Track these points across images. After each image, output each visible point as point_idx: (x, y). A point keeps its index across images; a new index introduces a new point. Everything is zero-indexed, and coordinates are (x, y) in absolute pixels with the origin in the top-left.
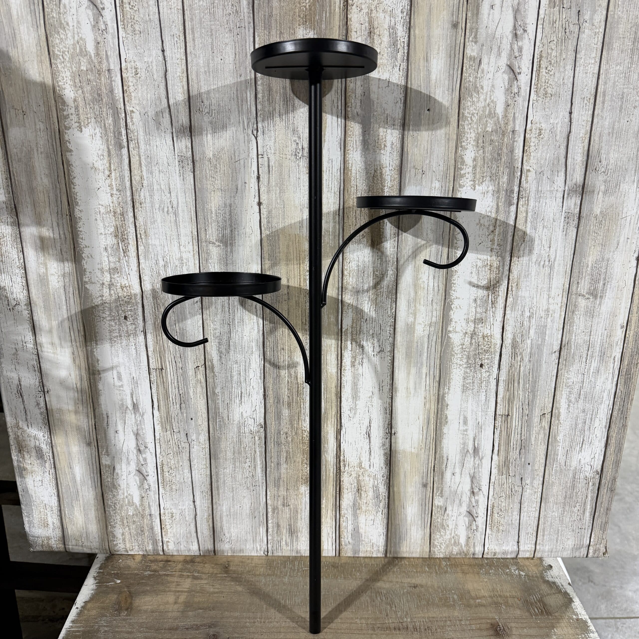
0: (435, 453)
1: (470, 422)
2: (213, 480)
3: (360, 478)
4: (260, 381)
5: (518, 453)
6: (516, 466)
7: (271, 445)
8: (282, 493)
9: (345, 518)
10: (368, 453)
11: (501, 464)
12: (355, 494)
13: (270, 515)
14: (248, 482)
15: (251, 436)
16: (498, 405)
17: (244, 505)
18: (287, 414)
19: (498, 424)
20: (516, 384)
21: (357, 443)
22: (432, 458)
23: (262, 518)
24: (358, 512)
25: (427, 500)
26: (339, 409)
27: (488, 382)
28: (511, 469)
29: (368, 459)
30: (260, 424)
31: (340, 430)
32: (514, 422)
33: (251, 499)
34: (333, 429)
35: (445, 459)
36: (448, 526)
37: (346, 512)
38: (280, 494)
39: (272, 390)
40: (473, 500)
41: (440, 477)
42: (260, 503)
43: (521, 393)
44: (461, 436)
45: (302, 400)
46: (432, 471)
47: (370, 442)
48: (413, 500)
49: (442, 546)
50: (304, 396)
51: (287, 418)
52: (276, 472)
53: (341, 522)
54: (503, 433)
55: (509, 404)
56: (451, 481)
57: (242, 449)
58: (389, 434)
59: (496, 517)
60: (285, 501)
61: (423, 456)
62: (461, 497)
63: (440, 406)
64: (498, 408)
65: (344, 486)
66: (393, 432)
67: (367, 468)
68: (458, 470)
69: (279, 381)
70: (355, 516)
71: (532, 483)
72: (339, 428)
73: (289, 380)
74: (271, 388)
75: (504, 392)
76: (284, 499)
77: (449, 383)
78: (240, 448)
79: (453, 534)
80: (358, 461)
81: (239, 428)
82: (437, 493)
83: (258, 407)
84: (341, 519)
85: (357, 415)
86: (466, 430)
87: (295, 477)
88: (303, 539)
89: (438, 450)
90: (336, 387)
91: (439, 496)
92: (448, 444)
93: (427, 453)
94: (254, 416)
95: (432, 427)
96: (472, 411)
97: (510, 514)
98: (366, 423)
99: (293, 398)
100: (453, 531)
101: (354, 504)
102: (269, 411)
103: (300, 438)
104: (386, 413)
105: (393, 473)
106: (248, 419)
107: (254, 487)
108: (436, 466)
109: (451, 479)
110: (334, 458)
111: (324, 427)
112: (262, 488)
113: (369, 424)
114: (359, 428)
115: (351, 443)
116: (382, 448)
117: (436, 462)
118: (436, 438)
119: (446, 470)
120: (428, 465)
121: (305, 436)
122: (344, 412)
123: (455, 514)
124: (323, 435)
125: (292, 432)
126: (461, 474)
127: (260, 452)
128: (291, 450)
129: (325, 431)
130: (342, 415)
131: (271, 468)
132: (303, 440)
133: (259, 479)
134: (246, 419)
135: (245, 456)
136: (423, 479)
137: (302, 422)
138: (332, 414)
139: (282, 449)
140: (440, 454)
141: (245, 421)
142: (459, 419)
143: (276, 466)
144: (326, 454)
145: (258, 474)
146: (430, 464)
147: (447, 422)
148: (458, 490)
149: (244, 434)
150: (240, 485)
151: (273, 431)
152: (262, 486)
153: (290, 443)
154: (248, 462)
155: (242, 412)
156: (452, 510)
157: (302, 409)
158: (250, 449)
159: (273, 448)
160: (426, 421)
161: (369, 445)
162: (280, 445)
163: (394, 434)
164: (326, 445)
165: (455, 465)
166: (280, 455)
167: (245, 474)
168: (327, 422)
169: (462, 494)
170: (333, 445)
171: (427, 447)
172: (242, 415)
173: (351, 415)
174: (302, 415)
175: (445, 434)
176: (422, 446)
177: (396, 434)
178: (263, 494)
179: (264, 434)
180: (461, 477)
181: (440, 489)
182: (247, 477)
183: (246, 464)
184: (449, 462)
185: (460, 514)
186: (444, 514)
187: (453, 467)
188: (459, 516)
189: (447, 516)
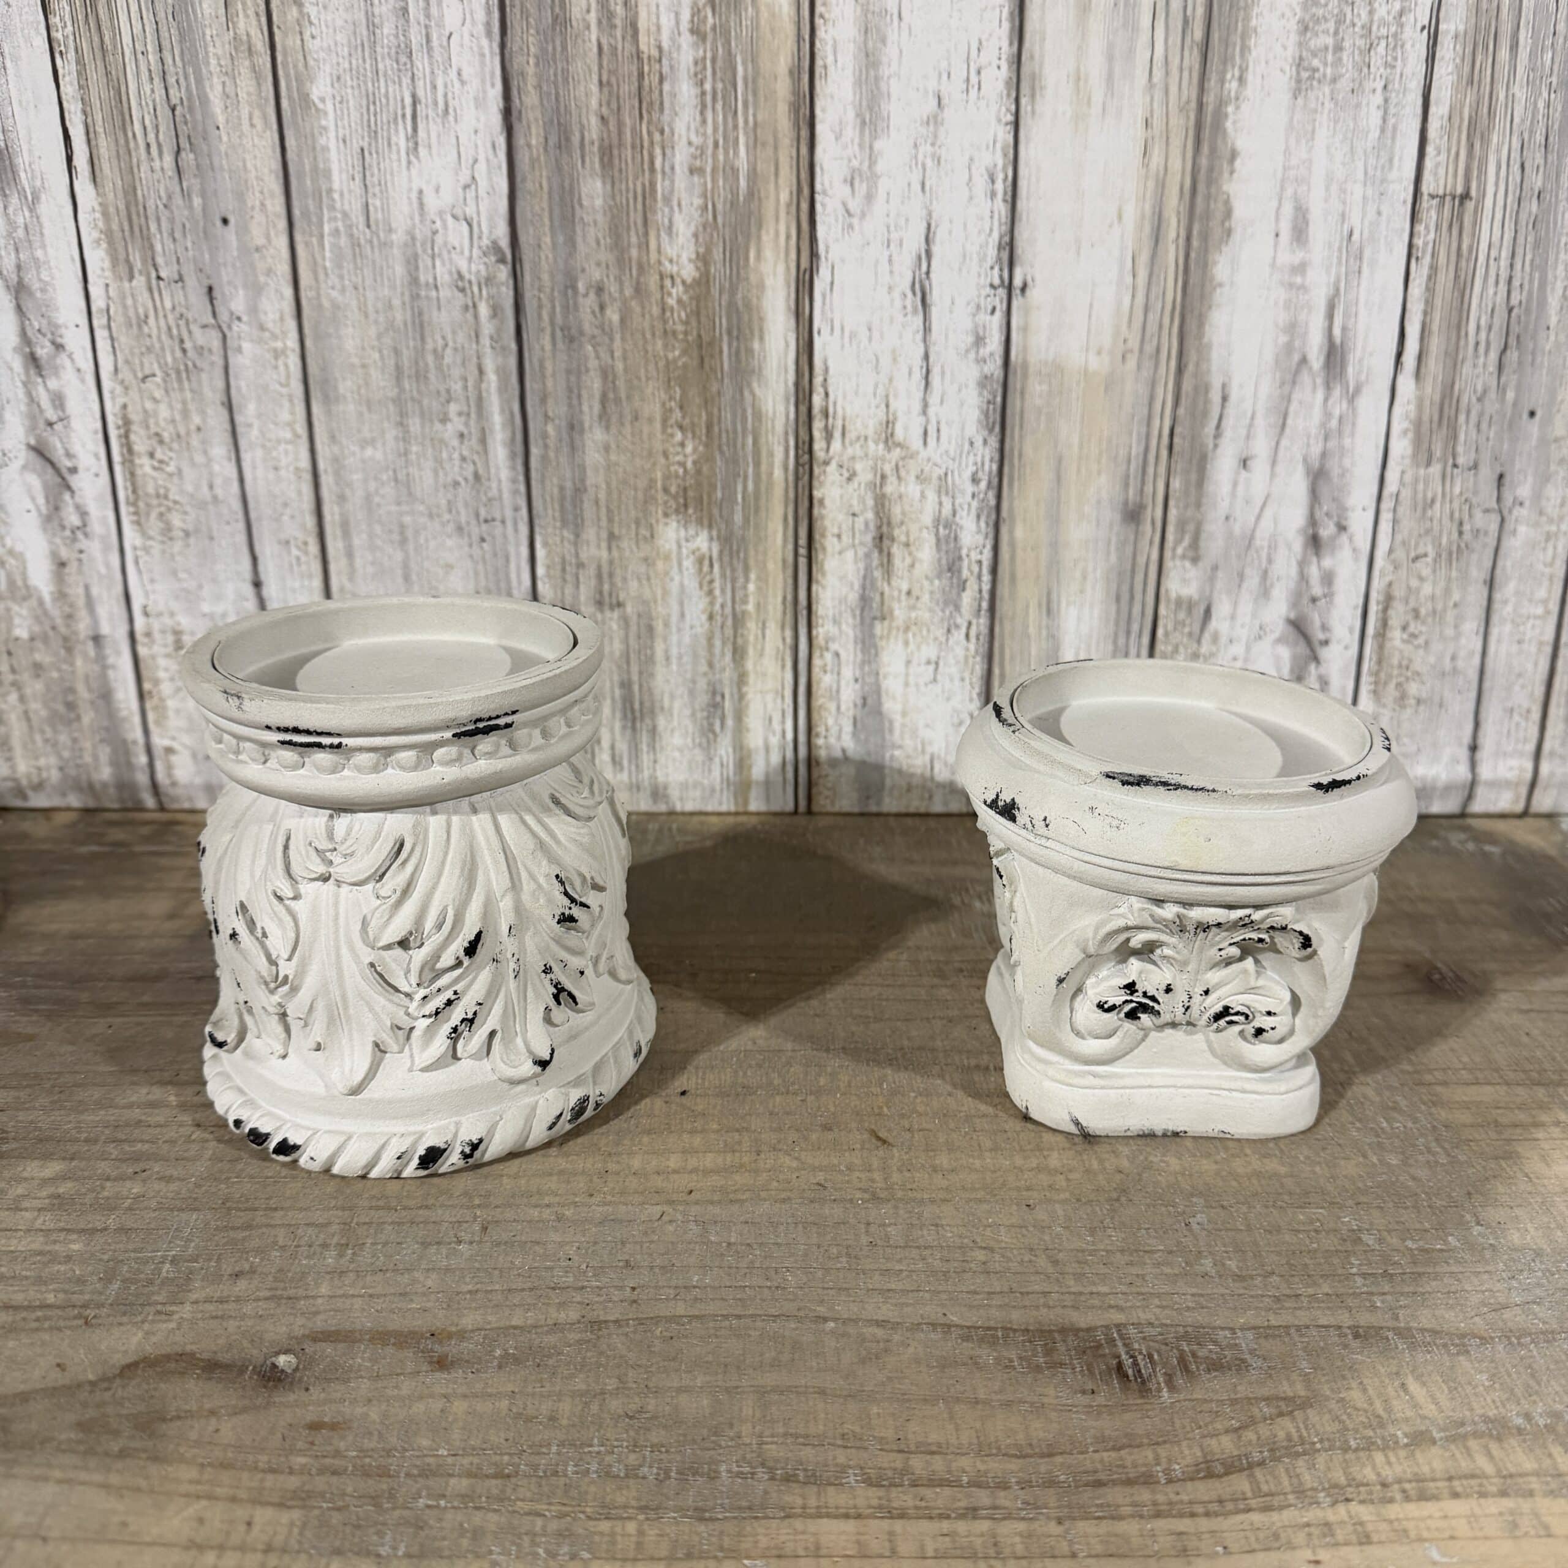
0: (1180, 371)
1: (1321, 232)
2: (325, 493)
3: (889, 489)
4: (485, 42)
5: (1492, 368)
6: (1484, 426)
7: (540, 344)
8: (593, 551)
9: (828, 656)
10: (918, 375)
11: (1426, 418)
12: (867, 556)
14: (460, 505)
15: (460, 299)
16: (1430, 150)
18: (599, 202)
19: (1426, 236)
20: (1504, 54)
21: (876, 334)
22: (1164, 393)
24: (879, 629)
25: (1140, 577)
26: (804, 175)
27: (1396, 42)
28: (1462, 437)
29: (917, 406)
30: (496, 247)
31: (812, 272)
32: (1486, 226)
33: (476, 574)
34: (781, 268)
35: (1215, 397)
37: (833, 630)
38: (584, 556)
39: (538, 87)
40: (1314, 572)
41: (1194, 477)
43: (1520, 92)
44: (1282, 295)
45: (657, 137)
46: (1164, 453)
47: (927, 329)
48: (1085, 578)
50: (666, 118)
51: (600, 218)
52: (563, 460)
53: (816, 670)
54: (1441, 277)
55: (1471, 146)
56: (1234, 494)
57: (430, 359)
58: (1002, 292)
59: (1397, 643)
60: (606, 587)
61: (1132, 388)
62: (1270, 561)
63: (1204, 161)
64: (1429, 163)
65: (827, 523)
66: (1018, 282)
67: (916, 443)
68: (1261, 447)
69: (564, 48)
70: (868, 646)
71: (1538, 496)
72: (805, 263)
73: (604, 41)
74: (531, 81)
75: (1456, 89)
76: (599, 576)
77: (1245, 49)
78: (420, 352)
80: (881, 414)
81: (412, 263)
82: (1178, 542)
83: (481, 167)
84: (817, 662)
85: (879, 206)
86: (1301, 268)
87: (642, 483)
88: (677, 740)
89: (1191, 359)
90: (794, 73)
91: (1183, 557)
92: (1229, 333)
93: (1146, 373)
94: (470, 211)
95: (1171, 253)
96: (1329, 179)
97: (1449, 632)
98: (914, 242)
99: (620, 125)
101: (864, 600)
102: (529, 185)
103: (656, 310)
104: (993, 194)
105: (1012, 466)
106: (444, 222)
107: (484, 527)
108: (1177, 430)
109: (1235, 484)
110: (787, 400)
111: (747, 259)
112: (516, 530)
113: (923, 246)
114: (884, 267)
115: (853, 335)
116: (972, 355)
117: (1181, 411)
118: (1183, 307)
119: (1216, 446)
120: (1149, 425)
121: (671, 302)
122: (825, 193)
123: (1243, 633)
124: (744, 298)
125: (621, 283)
126: (1274, 463)
127: (501, 371)
128: (620, 366)
129: (753, 278)
130: (819, 207)
131: (546, 446)
132: (665, 322)
133: (500, 491)
134: (438, 224)
135: (442, 388)
136: (1126, 485)
137: (658, 236)
138: (778, 200)
139: (586, 358)
140: (1195, 375)
141: (435, 233)
142: (1277, 219)
143: (565, 436)
144: (755, 385)
145: (498, 468)
146: (1156, 423)
147: (1229, 232)
148: (1258, 534)
149: (434, 293)
150: (431, 516)
151: (545, 277)
152: (515, 524)
153: (618, 337)
154: (455, 419)
155: (421, 192)
156: (1233, 617)
157: (659, 177)
158: (459, 361)
159: (548, 354)
160: (1147, 229)
161: (925, 340)
162: (575, 345)
163: (1024, 289)
164: (756, 345)
165: (1251, 425)
166: (579, 389)
167: (447, 466)
168: (759, 238)
169: (1273, 546)
170: (782, 344)
171: (1150, 348)
172: (421, 205)
173: (854, 205)
174: (660, 204)
175: (1221, 285)
176: (1130, 344)
177: (1028, 292)
178: (518, 554)
179: (511, 293)
180: (1273, 475)
181: (1191, 527)
182: (456, 484)
183: (449, 426)
184: (1231, 410)
185: (1262, 633)
186: (1202, 632)
187: (1244, 432)
188: (1256, 639)
189: (1210, 640)
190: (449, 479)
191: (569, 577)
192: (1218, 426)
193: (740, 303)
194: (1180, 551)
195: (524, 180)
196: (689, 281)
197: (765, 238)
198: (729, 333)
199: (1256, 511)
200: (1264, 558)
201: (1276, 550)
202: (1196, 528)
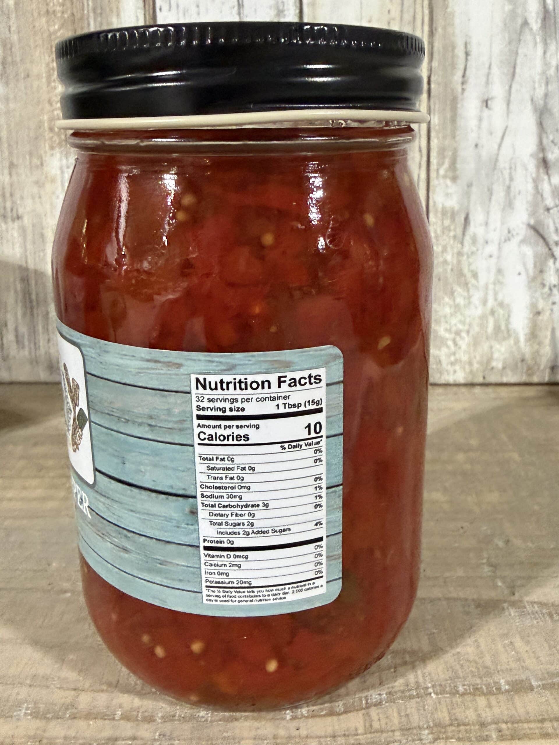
35: (460, 52)
36: (475, 275)
40: (546, 188)
41: (449, 115)
49: (460, 343)
56: (479, 127)
62: (511, 179)
68: (498, 91)
79: (491, 303)
82: (440, 164)
91: (445, 177)
92: (466, 5)
100: (491, 293)
108: (433, 79)
109: (480, 119)
115: (186, 12)
117: (435, 64)
119: (463, 90)
123: (494, 236)
126: (508, 103)
132: (47, 4)
140: (444, 37)
148: (501, 158)
156: (487, 224)
165: (488, 75)
169: (512, 168)
171: (408, 16)
176: (393, 14)
180: (508, 112)
181: (449, 153)
184: (472, 63)
185: (510, 235)
186: (464, 234)
187: (484, 79)
188: (505, 241)
189: (471, 241)
192: (464, 76)
194: (442, 172)
198: (95, 11)
199: (498, 140)
200: (507, 176)
201: (515, 170)
202: (453, 154)
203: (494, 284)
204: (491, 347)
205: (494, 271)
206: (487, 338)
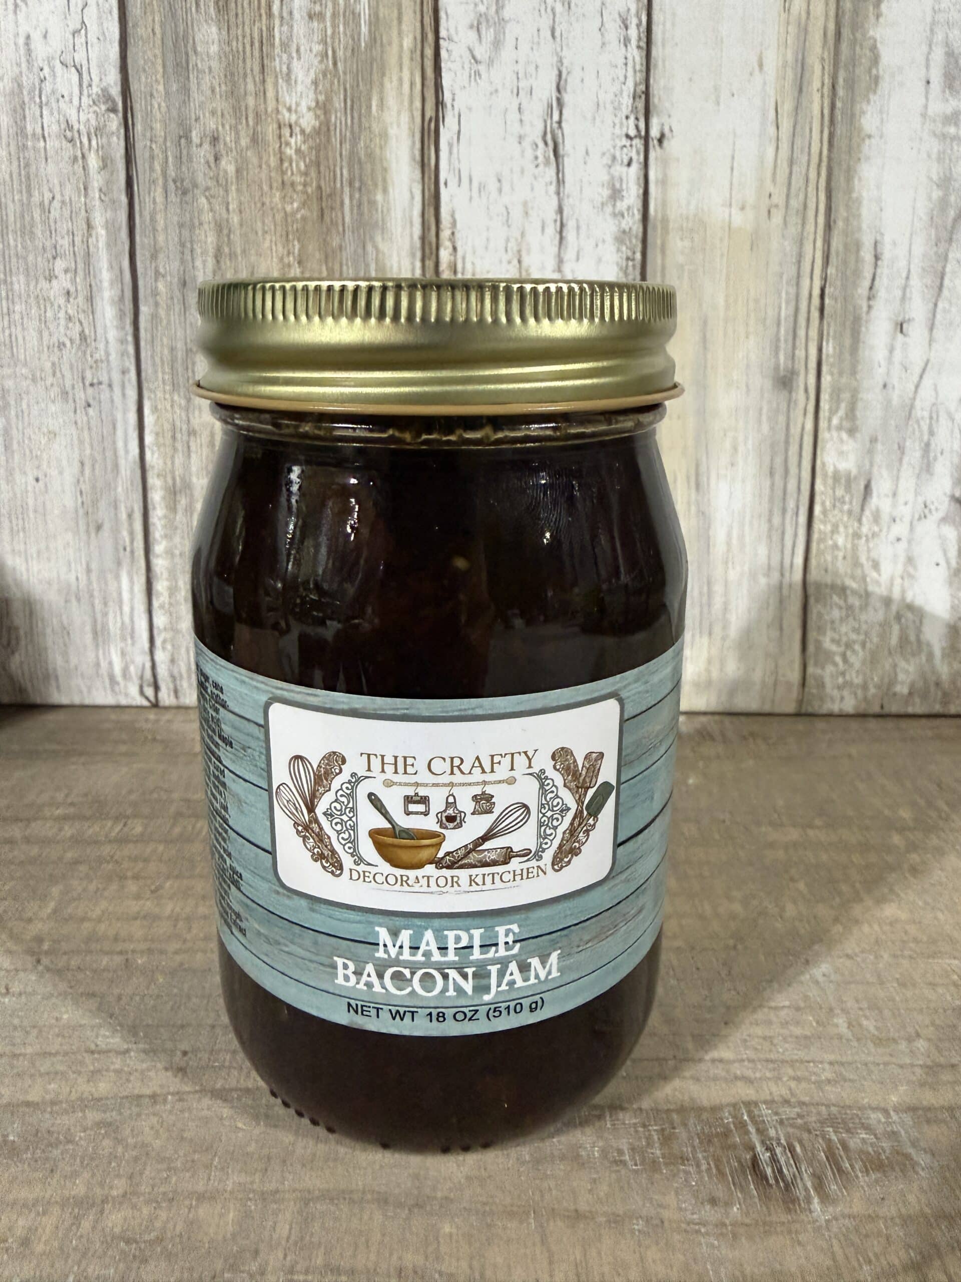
0: (829, 227)
7: (151, 195)
10: (551, 230)
13: (158, 514)
14: (66, 368)
15: (68, 151)
17: (54, 472)
18: (214, 49)
21: (506, 186)
22: (813, 251)
23: (125, 534)
25: (793, 449)
26: (428, 20)
29: (551, 263)
30: (106, 96)
31: (437, 120)
33: (81, 442)
34: (405, 118)
35: (867, 255)
36: (876, 566)
41: (848, 342)
42: (116, 466)
44: (935, 146)
46: (815, 314)
47: (560, 182)
48: (735, 449)
49: (852, 659)
51: (215, 64)
56: (890, 360)
57: (37, 215)
58: (638, 143)
61: (778, 247)
62: (931, 433)
66: (654, 133)
68: (918, 310)
72: (430, 112)
78: (26, 207)
80: (514, 270)
81: (19, 113)
82: (833, 412)
83: (92, 13)
85: (507, 53)
86: (955, 117)
89: (841, 213)
91: (840, 428)
92: (878, 187)
93: (793, 230)
94: (80, 57)
95: (816, 101)
98: (545, 89)
102: (141, 31)
103: (273, 161)
104: (627, 40)
106: (52, 69)
107: (90, 391)
108: (827, 291)
109: (891, 350)
110: (413, 255)
111: (369, 107)
112: (124, 395)
113: (555, 94)
114: (514, 116)
115: (482, 188)
116: (609, 209)
117: (831, 271)
118: (830, 159)
119: (870, 307)
120: (798, 284)
121: (289, 152)
122: (450, 39)
123: (905, 512)
124: (367, 147)
125: (237, 133)
126: (931, 329)
127: (110, 226)
128: (235, 219)
129: (376, 128)
130: (443, 54)
131: (157, 304)
132: (283, 173)
133: (108, 354)
134: (46, 70)
135: (48, 244)
136: (777, 349)
137: (276, 84)
138: (401, 46)
139: (200, 211)
140: (846, 233)
141: (42, 81)
142: (928, 67)
143: (177, 293)
144: (378, 238)
145: (105, 326)
146: (805, 283)
147: (877, 80)
148: (918, 404)
149: (42, 144)
150: (34, 380)
151: (158, 126)
152: (123, 387)
153: (234, 188)
154: (62, 276)
155: (28, 37)
156: (895, 495)
157: (277, 22)
158: (67, 213)
159: (160, 206)
160: (790, 74)
161: (558, 193)
162: (188, 198)
163: (660, 141)
164: (379, 197)
165: (906, 286)
166: (192, 242)
167: (52, 327)
168: (382, 85)
169: (933, 418)
170: (407, 195)
171: (795, 203)
172: (29, 52)
173: (481, 52)
174: (277, 50)
175: (869, 137)
176: (775, 199)
177: (665, 143)
178: (125, 422)
179: (122, 143)
180: (931, 341)
181: (846, 396)
182: (61, 345)
183: (55, 282)
184: (884, 271)
185: (927, 511)
186: (862, 509)
187: (898, 293)
188: (920, 519)
189: (871, 519)
190: (54, 339)
191: (179, 445)
192: (871, 288)
193: (362, 154)
194: (835, 421)
195: (135, 26)
196: (308, 130)
197: (388, 85)
198: (351, 184)
199: (915, 378)
200: (925, 428)
201: (937, 420)
202: (853, 396)
203: (902, 578)
204: (895, 666)
205: (902, 559)
206: (890, 653)
